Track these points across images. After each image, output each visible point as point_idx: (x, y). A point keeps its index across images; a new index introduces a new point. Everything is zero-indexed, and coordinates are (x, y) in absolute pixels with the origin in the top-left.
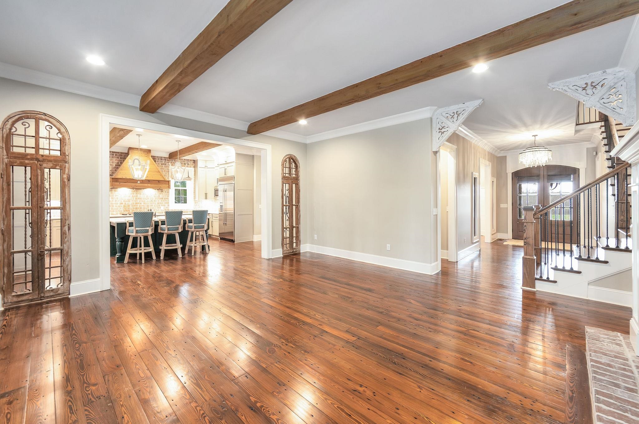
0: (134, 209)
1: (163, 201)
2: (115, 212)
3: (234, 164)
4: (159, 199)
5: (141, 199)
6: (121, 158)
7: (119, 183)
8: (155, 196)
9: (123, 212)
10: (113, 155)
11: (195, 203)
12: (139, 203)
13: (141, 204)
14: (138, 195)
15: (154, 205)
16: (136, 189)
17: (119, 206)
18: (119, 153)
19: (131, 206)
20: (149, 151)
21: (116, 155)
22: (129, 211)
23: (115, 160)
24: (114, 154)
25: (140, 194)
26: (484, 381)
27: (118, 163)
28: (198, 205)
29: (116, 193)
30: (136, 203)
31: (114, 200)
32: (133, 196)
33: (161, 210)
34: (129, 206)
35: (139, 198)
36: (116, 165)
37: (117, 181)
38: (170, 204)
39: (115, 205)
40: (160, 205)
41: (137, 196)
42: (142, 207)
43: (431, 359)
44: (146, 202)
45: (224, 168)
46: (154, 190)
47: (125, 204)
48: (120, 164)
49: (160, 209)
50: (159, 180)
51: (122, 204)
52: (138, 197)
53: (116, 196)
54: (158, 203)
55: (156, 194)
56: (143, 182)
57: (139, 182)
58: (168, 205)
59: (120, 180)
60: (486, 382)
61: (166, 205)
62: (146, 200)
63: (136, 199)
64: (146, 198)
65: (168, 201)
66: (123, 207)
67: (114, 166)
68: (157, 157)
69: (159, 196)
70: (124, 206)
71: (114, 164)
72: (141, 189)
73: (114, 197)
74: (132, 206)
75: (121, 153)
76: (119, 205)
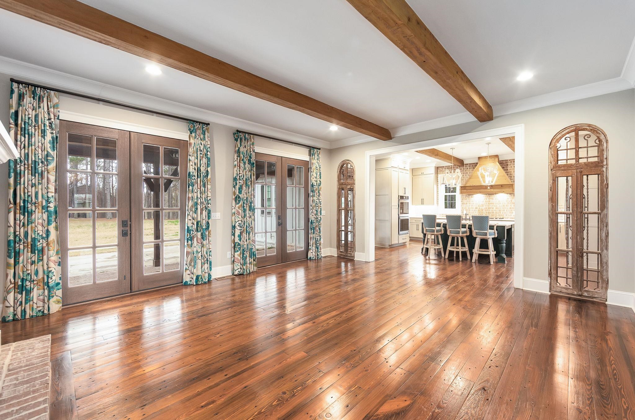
5: (493, 203)
8: (507, 201)
12: (491, 208)
13: (493, 208)
14: (491, 200)
15: (506, 210)
16: (489, 194)
17: (475, 210)
19: (484, 210)
20: (497, 156)
25: (493, 199)
26: (172, 403)
29: (472, 198)
31: (471, 205)
32: (486, 201)
34: (482, 210)
35: (491, 204)
41: (489, 201)
42: (494, 212)
43: (227, 377)
44: (498, 207)
46: (506, 195)
47: (479, 208)
49: (512, 214)
50: (502, 184)
51: (477, 208)
52: (491, 202)
53: (472, 201)
54: (510, 208)
56: (492, 187)
57: (489, 188)
60: (169, 405)
62: (498, 205)
63: (489, 204)
68: (510, 160)
69: (511, 201)
70: (479, 210)
72: (493, 194)
73: (471, 202)
74: (486, 210)
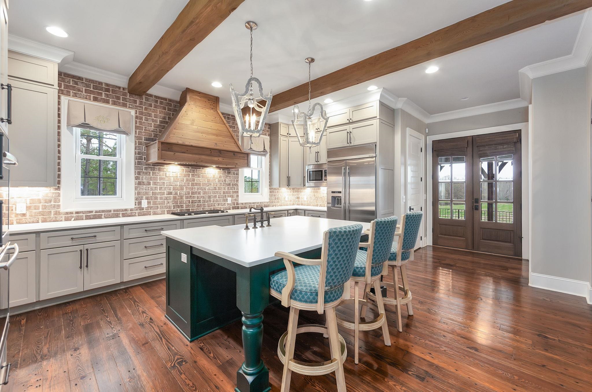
0: (189, 203)
1: (230, 188)
2: (159, 210)
3: (376, 123)
4: (224, 185)
5: (199, 184)
6: (169, 110)
7: (172, 153)
8: (219, 181)
9: (172, 209)
10: (156, 102)
11: (271, 192)
12: (196, 192)
13: (199, 193)
14: (196, 179)
15: (217, 197)
17: (166, 198)
18: (165, 99)
19: (184, 198)
20: (217, 100)
21: (161, 103)
22: (182, 206)
23: (160, 113)
24: (159, 101)
25: (199, 177)
27: (164, 118)
28: (274, 196)
30: (193, 193)
31: (158, 187)
32: (187, 180)
33: (228, 204)
35: (196, 184)
36: (161, 122)
37: (169, 150)
38: (240, 194)
39: (159, 196)
40: (227, 195)
41: (194, 180)
44: (207, 191)
45: (346, 132)
47: (176, 194)
48: (167, 120)
49: (226, 203)
51: (170, 193)
52: (196, 182)
53: (161, 179)
54: (224, 193)
55: (220, 177)
58: (238, 196)
59: (175, 148)
61: (235, 195)
62: (207, 188)
63: (193, 185)
64: (206, 184)
65: (238, 189)
66: (172, 200)
67: (158, 123)
69: (225, 181)
70: (175, 198)
71: (158, 120)
73: (158, 181)
74: (187, 198)
75: (170, 100)
76: (166, 196)
